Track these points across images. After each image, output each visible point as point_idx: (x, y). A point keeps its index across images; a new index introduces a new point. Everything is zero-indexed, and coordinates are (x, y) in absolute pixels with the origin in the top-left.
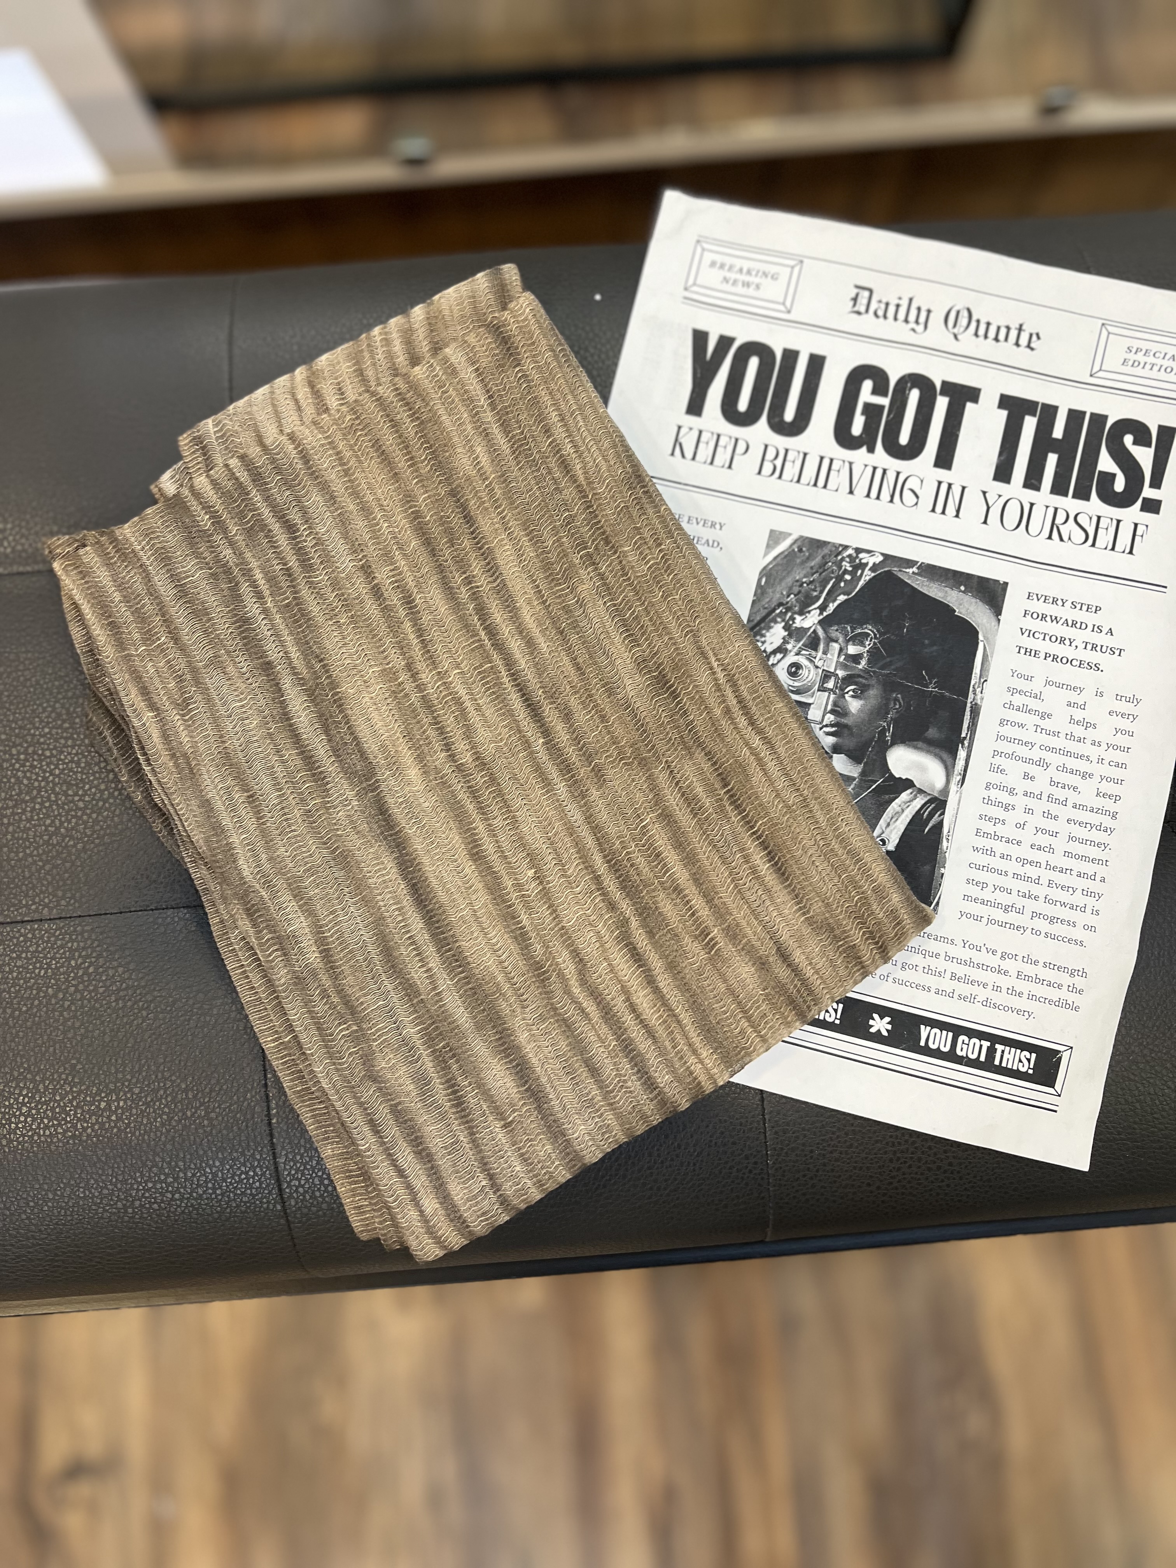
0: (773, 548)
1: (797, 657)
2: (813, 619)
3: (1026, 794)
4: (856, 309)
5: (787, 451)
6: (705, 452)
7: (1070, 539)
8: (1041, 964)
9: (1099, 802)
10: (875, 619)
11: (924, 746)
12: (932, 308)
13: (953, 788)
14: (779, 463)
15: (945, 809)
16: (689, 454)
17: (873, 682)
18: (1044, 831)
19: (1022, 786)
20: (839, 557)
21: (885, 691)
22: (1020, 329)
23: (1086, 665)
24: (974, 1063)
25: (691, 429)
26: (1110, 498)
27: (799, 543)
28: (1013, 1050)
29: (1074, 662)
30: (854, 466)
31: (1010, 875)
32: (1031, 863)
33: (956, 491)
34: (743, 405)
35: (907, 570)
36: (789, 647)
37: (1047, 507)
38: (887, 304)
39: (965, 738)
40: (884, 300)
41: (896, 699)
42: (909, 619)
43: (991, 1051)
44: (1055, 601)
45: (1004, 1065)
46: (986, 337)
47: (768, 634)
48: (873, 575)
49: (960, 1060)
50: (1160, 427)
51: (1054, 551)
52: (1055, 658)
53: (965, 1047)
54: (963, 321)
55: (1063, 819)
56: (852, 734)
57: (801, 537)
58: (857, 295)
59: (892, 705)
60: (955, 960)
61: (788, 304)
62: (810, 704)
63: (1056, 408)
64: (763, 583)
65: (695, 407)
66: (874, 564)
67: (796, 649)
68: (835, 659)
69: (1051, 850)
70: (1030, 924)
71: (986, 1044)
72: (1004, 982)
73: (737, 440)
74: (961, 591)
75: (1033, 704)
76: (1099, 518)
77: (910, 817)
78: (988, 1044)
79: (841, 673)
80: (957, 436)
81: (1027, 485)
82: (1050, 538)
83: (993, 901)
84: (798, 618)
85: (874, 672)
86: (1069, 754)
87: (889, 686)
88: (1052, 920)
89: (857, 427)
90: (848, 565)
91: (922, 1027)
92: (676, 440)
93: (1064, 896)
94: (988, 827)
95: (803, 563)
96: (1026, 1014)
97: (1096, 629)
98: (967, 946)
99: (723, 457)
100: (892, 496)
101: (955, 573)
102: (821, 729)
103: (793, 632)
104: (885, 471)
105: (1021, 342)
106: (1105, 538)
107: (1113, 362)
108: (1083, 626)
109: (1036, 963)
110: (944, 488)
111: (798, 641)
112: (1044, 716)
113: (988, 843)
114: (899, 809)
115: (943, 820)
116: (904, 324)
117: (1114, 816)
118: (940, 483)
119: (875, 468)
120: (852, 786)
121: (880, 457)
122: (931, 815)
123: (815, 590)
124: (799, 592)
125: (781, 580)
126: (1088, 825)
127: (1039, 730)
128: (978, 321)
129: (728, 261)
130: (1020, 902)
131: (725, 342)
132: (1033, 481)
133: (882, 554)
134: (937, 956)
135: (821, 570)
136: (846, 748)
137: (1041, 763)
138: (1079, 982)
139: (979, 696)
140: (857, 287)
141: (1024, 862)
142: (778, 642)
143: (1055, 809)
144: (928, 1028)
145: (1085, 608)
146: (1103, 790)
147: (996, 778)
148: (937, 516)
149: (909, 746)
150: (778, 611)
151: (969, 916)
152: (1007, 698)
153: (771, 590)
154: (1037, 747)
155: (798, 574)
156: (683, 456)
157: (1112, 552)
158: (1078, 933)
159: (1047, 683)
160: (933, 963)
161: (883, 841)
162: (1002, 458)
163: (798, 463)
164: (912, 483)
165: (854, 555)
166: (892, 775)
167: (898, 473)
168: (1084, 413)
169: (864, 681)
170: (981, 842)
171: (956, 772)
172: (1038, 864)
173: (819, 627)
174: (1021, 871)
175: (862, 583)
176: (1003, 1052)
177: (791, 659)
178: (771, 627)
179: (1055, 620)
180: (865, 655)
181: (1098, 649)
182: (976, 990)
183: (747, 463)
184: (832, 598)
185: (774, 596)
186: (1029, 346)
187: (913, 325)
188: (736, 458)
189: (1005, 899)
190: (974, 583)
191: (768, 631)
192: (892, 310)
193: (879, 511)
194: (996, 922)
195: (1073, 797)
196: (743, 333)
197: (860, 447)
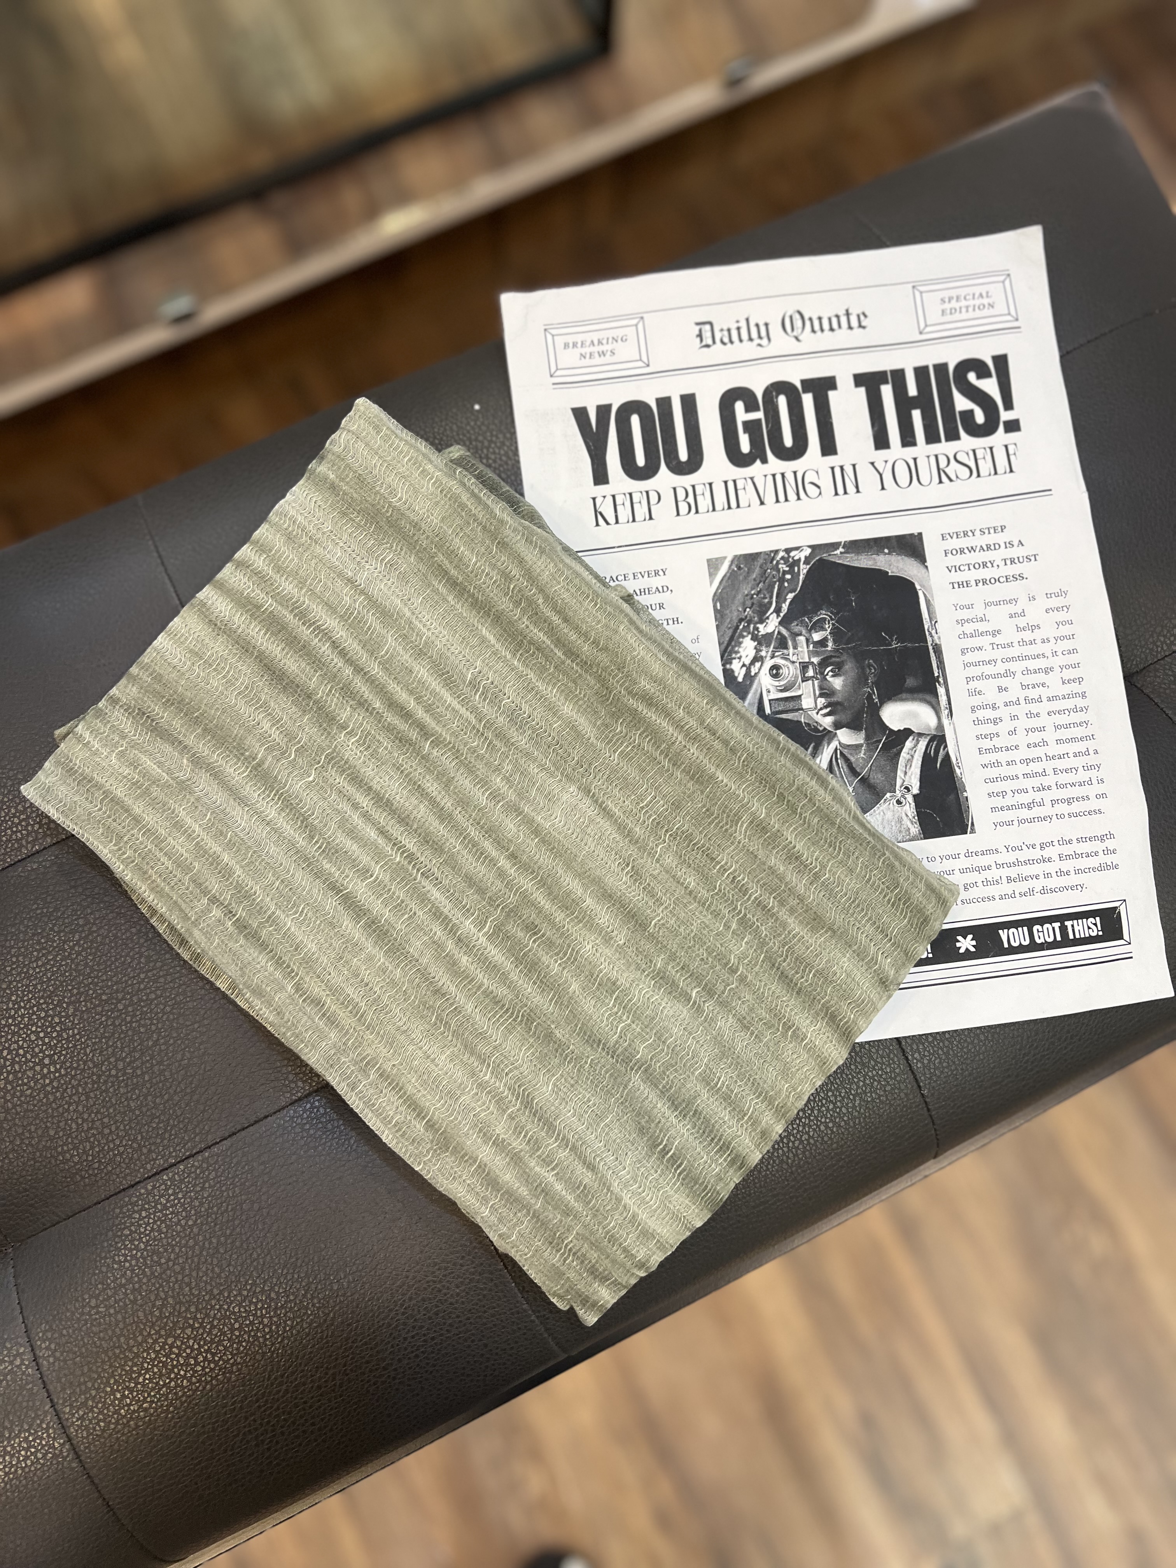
0: (716, 574)
2: (773, 623)
3: (1006, 705)
4: (704, 343)
5: (693, 487)
6: (624, 512)
7: (957, 477)
8: (1075, 841)
9: (1067, 689)
11: (909, 696)
12: (768, 321)
13: (946, 722)
14: (691, 499)
16: (611, 520)
17: (845, 657)
18: (1034, 730)
19: (1000, 699)
20: (775, 562)
21: (857, 661)
22: (848, 314)
23: (1012, 578)
24: (1054, 945)
25: (604, 497)
26: (976, 431)
27: (736, 562)
28: (1080, 921)
29: (1001, 580)
30: (755, 480)
31: (1021, 776)
32: (1033, 760)
33: (849, 470)
34: (641, 461)
35: (835, 552)
36: (763, 653)
37: (928, 457)
38: (729, 330)
39: (938, 677)
40: (725, 328)
41: (869, 665)
42: (854, 593)
43: (1063, 929)
44: (965, 534)
45: (1077, 936)
46: (822, 330)
47: (741, 650)
48: (808, 567)
49: (1041, 947)
50: (993, 358)
51: (948, 492)
52: (984, 582)
53: (1041, 934)
54: (798, 323)
55: (1044, 714)
57: (736, 556)
58: (700, 331)
59: (868, 671)
60: (1005, 866)
61: (645, 359)
62: (800, 696)
63: (902, 371)
64: (719, 608)
65: (600, 476)
66: (806, 557)
67: (770, 653)
68: (806, 650)
69: (1045, 743)
70: (1052, 811)
71: (1057, 925)
72: (1051, 868)
73: (647, 492)
74: (886, 554)
75: (982, 627)
76: (974, 451)
77: (921, 759)
78: (1058, 924)
79: (815, 660)
80: (831, 424)
81: (904, 443)
82: (941, 482)
83: (1016, 804)
84: (761, 627)
85: (843, 649)
86: (1027, 658)
87: (859, 657)
88: (1069, 801)
89: (745, 445)
90: (784, 566)
91: (1000, 932)
92: (596, 511)
93: (1070, 778)
94: (987, 744)
95: (745, 578)
96: (1079, 887)
97: (1008, 545)
98: (1010, 849)
99: (641, 511)
100: (798, 494)
101: (875, 540)
102: (817, 713)
103: (761, 641)
104: (783, 475)
105: (852, 325)
106: (985, 466)
107: (934, 315)
108: (996, 547)
109: (1070, 842)
110: (838, 471)
111: (768, 646)
112: (995, 633)
113: (993, 757)
114: (908, 757)
115: (948, 753)
116: (750, 343)
117: (1084, 695)
118: (832, 468)
119: (774, 476)
120: (863, 752)
121: (775, 464)
123: (765, 598)
124: (753, 604)
125: (733, 599)
126: (1066, 711)
127: (995, 647)
128: (811, 319)
129: (579, 338)
130: (1037, 797)
131: (603, 411)
132: (908, 439)
133: (809, 546)
134: (989, 868)
135: (763, 579)
137: (1008, 674)
138: (1110, 844)
139: (936, 637)
140: (697, 324)
141: (1027, 761)
142: (752, 653)
143: (1034, 708)
144: (1006, 931)
145: (992, 531)
146: (1066, 678)
147: (976, 701)
148: (842, 497)
149: (896, 701)
150: (741, 627)
151: (1002, 824)
152: (959, 629)
153: (728, 611)
154: (999, 661)
155: (746, 589)
156: (608, 523)
157: (996, 476)
158: (1094, 804)
159: (987, 604)
160: (988, 875)
161: (906, 788)
162: (876, 429)
163: (708, 494)
164: (810, 477)
165: (786, 556)
166: (891, 730)
167: (795, 473)
168: (928, 367)
169: (837, 660)
170: (987, 758)
171: (943, 708)
172: (1039, 759)
174: (1027, 770)
175: (802, 577)
176: (1073, 926)
177: (769, 663)
178: (741, 643)
179: (972, 549)
181: (1016, 561)
182: (1031, 883)
183: (664, 509)
184: (783, 599)
185: (733, 615)
186: (860, 326)
187: (757, 341)
188: (653, 508)
189: (1025, 799)
190: (894, 543)
191: (739, 647)
192: (734, 334)
193: (792, 510)
194: (1026, 820)
195: (1045, 693)
196: (616, 397)
197: (754, 462)
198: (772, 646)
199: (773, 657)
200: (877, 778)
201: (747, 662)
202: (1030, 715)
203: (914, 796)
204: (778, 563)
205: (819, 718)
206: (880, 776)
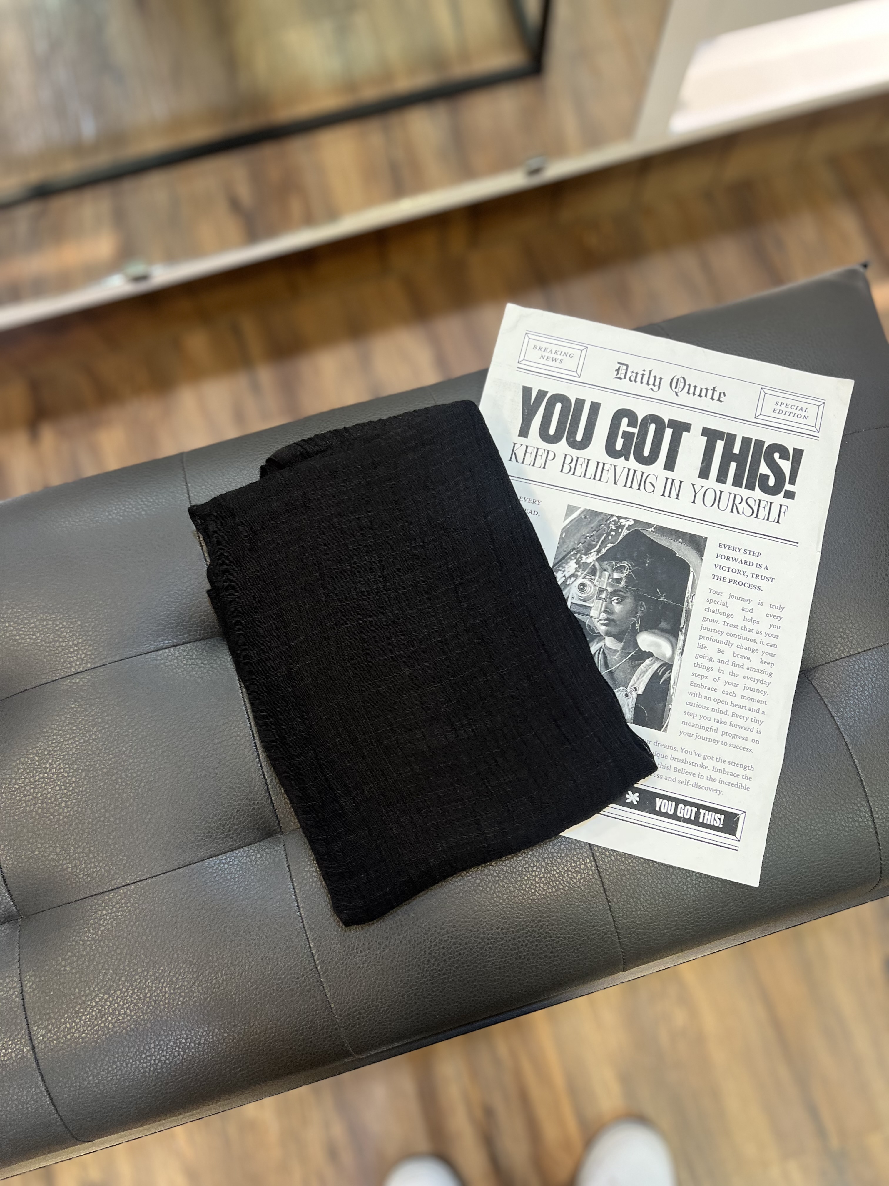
0: (570, 516)
1: (583, 580)
2: (593, 557)
3: (719, 661)
4: (618, 376)
5: (578, 458)
6: (529, 459)
7: (743, 513)
8: (727, 762)
9: (762, 667)
10: (630, 559)
11: (659, 632)
12: (663, 377)
13: (677, 657)
14: (573, 465)
15: (672, 669)
16: (520, 460)
17: (628, 594)
18: (730, 684)
19: (717, 656)
20: (608, 522)
21: (635, 600)
22: (714, 390)
23: (753, 587)
24: (688, 821)
25: (521, 445)
26: (766, 489)
27: (585, 513)
28: (710, 813)
29: (746, 585)
30: (617, 468)
31: (710, 709)
32: (722, 702)
33: (677, 484)
34: (552, 431)
35: (648, 529)
36: (579, 574)
37: (730, 493)
38: (637, 374)
39: (682, 628)
40: (635, 372)
41: (641, 605)
43: (698, 814)
44: (734, 549)
45: (705, 822)
46: (694, 394)
47: (566, 566)
48: (628, 532)
49: (679, 819)
50: (794, 449)
51: (734, 520)
52: (735, 582)
53: (682, 811)
54: (682, 385)
55: (741, 676)
56: (616, 625)
57: (586, 510)
58: (619, 368)
59: (639, 607)
60: (676, 760)
61: (579, 372)
62: (591, 607)
63: (735, 436)
64: (563, 536)
65: (524, 432)
66: (629, 525)
67: (583, 575)
68: (606, 581)
69: (734, 694)
70: (720, 738)
71: (695, 809)
72: (705, 773)
73: (548, 451)
74: (680, 542)
75: (722, 609)
76: (760, 501)
77: (651, 674)
78: (696, 809)
79: (609, 589)
80: (678, 452)
81: (718, 480)
82: (732, 512)
83: (699, 725)
84: (584, 557)
86: (744, 638)
87: (638, 598)
88: (734, 736)
89: (619, 445)
90: (613, 526)
91: (657, 799)
92: (513, 451)
93: (741, 722)
94: (698, 681)
95: (587, 524)
96: (718, 792)
97: (758, 566)
98: (684, 751)
99: (540, 461)
100: (639, 486)
101: (677, 532)
102: (598, 621)
103: (581, 565)
104: (635, 471)
105: (714, 397)
106: (763, 513)
107: (768, 410)
108: (751, 564)
109: (724, 761)
110: (670, 481)
111: (584, 570)
112: (729, 616)
113: (698, 690)
114: (644, 669)
116: (646, 386)
117: (770, 675)
118: (667, 479)
119: (629, 469)
120: (617, 656)
121: (632, 463)
122: (664, 673)
123: (594, 541)
124: (585, 542)
125: (574, 535)
126: (756, 680)
127: (726, 624)
128: (689, 385)
129: (544, 345)
130: (715, 726)
131: (542, 394)
132: (722, 478)
133: (634, 520)
134: (666, 757)
135: (597, 529)
136: (613, 633)
137: (728, 643)
138: (749, 773)
139: (690, 604)
140: (619, 363)
141: (718, 701)
142: (572, 571)
143: (736, 670)
144: (661, 800)
145: (752, 553)
146: (764, 660)
147: (701, 652)
148: (665, 498)
150: (572, 553)
151: (686, 734)
153: (568, 541)
154: (725, 634)
155: (584, 531)
156: (517, 461)
157: (768, 522)
158: (749, 745)
159: (730, 596)
160: (664, 761)
161: (635, 688)
162: (704, 465)
163: (585, 466)
164: (651, 479)
165: (617, 520)
166: (640, 649)
167: (643, 473)
168: (751, 439)
170: (693, 689)
171: (678, 648)
172: (726, 703)
173: (596, 562)
174: (716, 706)
175: (621, 537)
176: (704, 814)
177: (580, 581)
178: (568, 562)
179: (735, 560)
180: (624, 579)
181: (760, 577)
182: (689, 777)
183: (555, 466)
184: (604, 546)
185: (570, 544)
186: (719, 400)
187: (651, 386)
188: (548, 461)
189: (706, 724)
190: (688, 537)
191: (566, 564)
192: (639, 377)
193: (632, 494)
194: (701, 738)
195: (747, 663)
196: (553, 388)
197: (620, 457)
198: (586, 571)
199: (584, 578)
200: (619, 675)
201: (567, 576)
202: (732, 673)
203: (638, 695)
204: (610, 523)
205: (598, 625)
206: (621, 674)
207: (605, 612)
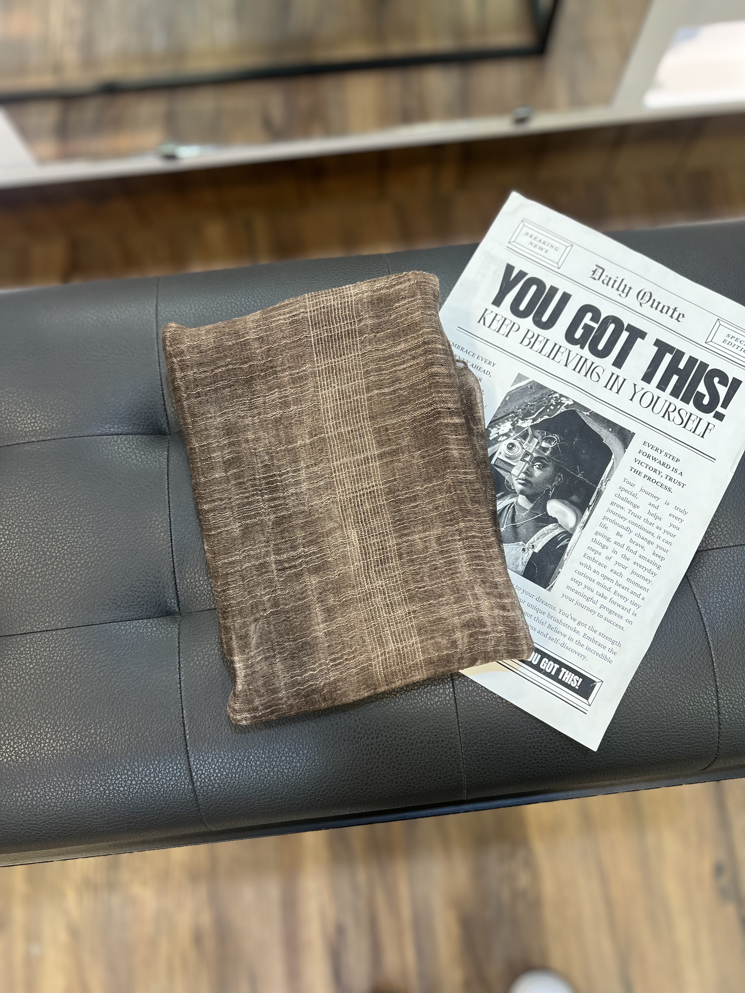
0: (518, 383)
3: (615, 543)
4: (594, 276)
5: (538, 335)
6: (496, 325)
7: (673, 420)
8: (598, 633)
9: (653, 558)
10: (561, 433)
11: (569, 503)
12: (632, 287)
13: (578, 529)
14: (533, 340)
16: (487, 324)
17: (550, 464)
18: (620, 565)
19: (614, 538)
20: (550, 397)
22: (675, 310)
23: (664, 487)
24: (548, 675)
25: (492, 312)
26: (699, 406)
27: (532, 384)
28: (571, 673)
29: (658, 484)
30: (571, 353)
31: (596, 582)
32: (608, 579)
33: (620, 380)
34: (522, 307)
37: (666, 401)
38: (610, 279)
39: (591, 506)
40: (609, 276)
41: (559, 476)
43: (559, 671)
44: (657, 450)
45: (563, 680)
46: (656, 309)
47: (502, 425)
49: (541, 671)
50: (734, 378)
51: (664, 424)
52: (649, 479)
53: (545, 664)
54: (647, 298)
55: (632, 561)
56: (532, 487)
57: (534, 381)
58: (596, 270)
59: (557, 478)
60: (553, 618)
61: (560, 264)
62: (514, 466)
63: (684, 353)
64: (507, 399)
65: (497, 302)
66: (568, 404)
69: (621, 575)
70: (598, 610)
72: (576, 637)
73: (514, 323)
74: (609, 431)
75: (631, 498)
76: (691, 414)
78: (558, 666)
79: (535, 455)
80: (628, 353)
81: (658, 387)
82: (663, 417)
83: (582, 593)
84: (520, 421)
86: (643, 529)
87: (558, 469)
88: (610, 612)
89: (578, 335)
90: (554, 401)
92: (483, 315)
93: (621, 601)
94: (591, 554)
95: (531, 394)
96: (583, 656)
97: (674, 470)
98: (561, 612)
99: (505, 330)
100: (587, 374)
101: (609, 421)
103: (515, 427)
104: (586, 360)
105: (673, 316)
106: (691, 425)
107: (719, 339)
108: (668, 466)
109: (595, 632)
110: (614, 377)
111: (517, 433)
112: (635, 506)
113: (589, 562)
114: (546, 532)
116: (616, 291)
117: (659, 568)
118: (613, 374)
119: (581, 357)
120: (525, 513)
121: (586, 352)
122: (563, 540)
123: (533, 409)
124: (525, 409)
125: (517, 400)
126: (644, 568)
127: (631, 513)
128: (654, 300)
129: (535, 234)
130: (596, 598)
131: (522, 274)
132: (662, 386)
133: (573, 401)
134: (544, 613)
135: (539, 401)
137: (628, 529)
138: (615, 648)
139: (604, 487)
140: (597, 266)
141: (605, 577)
142: (506, 430)
143: (629, 555)
145: (671, 458)
146: (657, 552)
147: (602, 530)
148: (607, 390)
150: (511, 415)
151: (567, 597)
152: (618, 492)
153: (510, 404)
154: (627, 521)
155: (527, 400)
156: (484, 324)
157: (693, 434)
158: (622, 623)
160: (542, 615)
161: (533, 546)
162: (649, 371)
163: (543, 343)
164: (598, 370)
165: (559, 397)
167: (593, 363)
168: (698, 360)
169: (546, 462)
170: (586, 561)
172: (612, 581)
174: (602, 581)
176: (565, 673)
178: (504, 422)
179: (654, 459)
181: (673, 480)
182: (560, 637)
183: (516, 337)
185: (511, 407)
186: (677, 319)
187: (620, 292)
188: (511, 332)
189: (589, 594)
190: (617, 429)
192: (612, 282)
193: (578, 379)
194: (581, 605)
195: (640, 551)
196: (532, 272)
197: (577, 344)
200: (522, 531)
201: (500, 433)
202: (624, 557)
203: (534, 553)
204: (552, 398)
205: (515, 483)
206: (524, 530)
207: (525, 473)
